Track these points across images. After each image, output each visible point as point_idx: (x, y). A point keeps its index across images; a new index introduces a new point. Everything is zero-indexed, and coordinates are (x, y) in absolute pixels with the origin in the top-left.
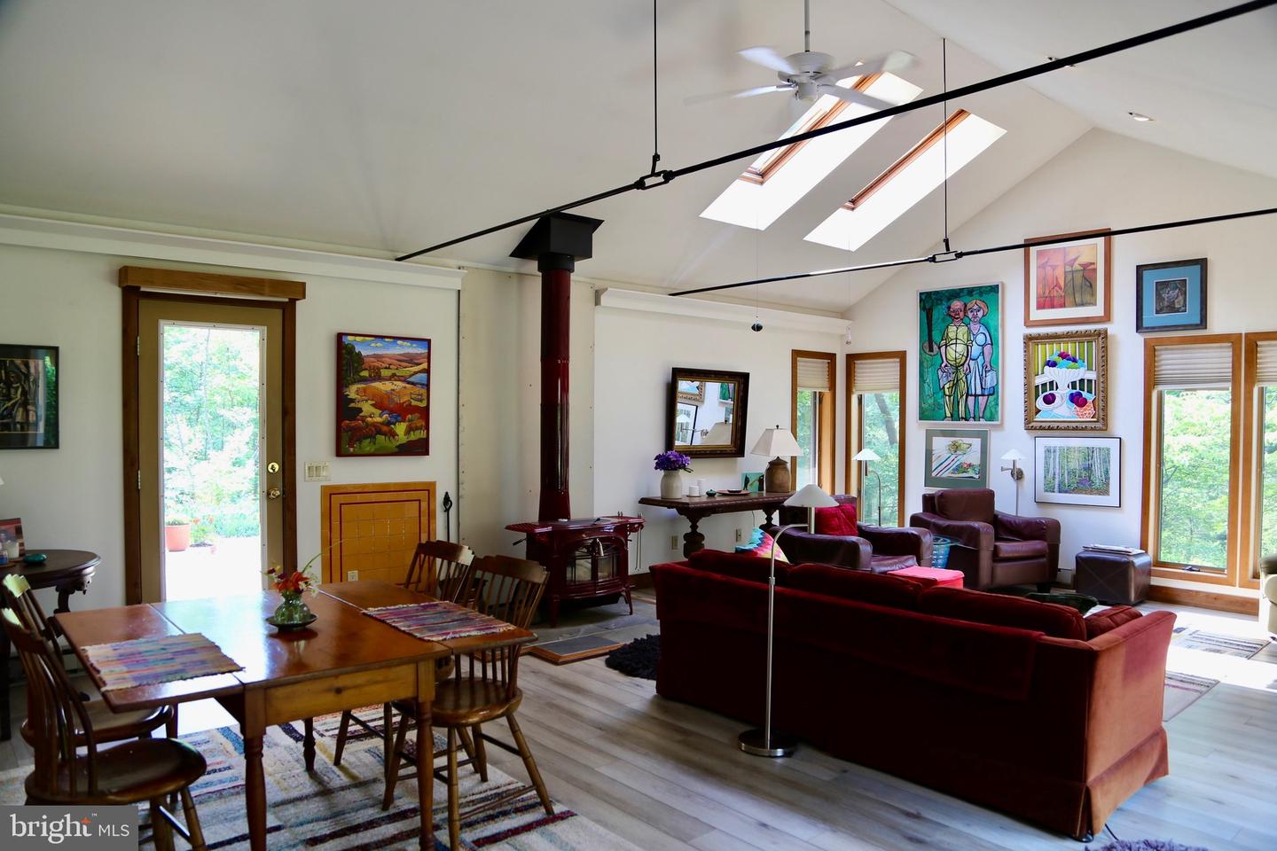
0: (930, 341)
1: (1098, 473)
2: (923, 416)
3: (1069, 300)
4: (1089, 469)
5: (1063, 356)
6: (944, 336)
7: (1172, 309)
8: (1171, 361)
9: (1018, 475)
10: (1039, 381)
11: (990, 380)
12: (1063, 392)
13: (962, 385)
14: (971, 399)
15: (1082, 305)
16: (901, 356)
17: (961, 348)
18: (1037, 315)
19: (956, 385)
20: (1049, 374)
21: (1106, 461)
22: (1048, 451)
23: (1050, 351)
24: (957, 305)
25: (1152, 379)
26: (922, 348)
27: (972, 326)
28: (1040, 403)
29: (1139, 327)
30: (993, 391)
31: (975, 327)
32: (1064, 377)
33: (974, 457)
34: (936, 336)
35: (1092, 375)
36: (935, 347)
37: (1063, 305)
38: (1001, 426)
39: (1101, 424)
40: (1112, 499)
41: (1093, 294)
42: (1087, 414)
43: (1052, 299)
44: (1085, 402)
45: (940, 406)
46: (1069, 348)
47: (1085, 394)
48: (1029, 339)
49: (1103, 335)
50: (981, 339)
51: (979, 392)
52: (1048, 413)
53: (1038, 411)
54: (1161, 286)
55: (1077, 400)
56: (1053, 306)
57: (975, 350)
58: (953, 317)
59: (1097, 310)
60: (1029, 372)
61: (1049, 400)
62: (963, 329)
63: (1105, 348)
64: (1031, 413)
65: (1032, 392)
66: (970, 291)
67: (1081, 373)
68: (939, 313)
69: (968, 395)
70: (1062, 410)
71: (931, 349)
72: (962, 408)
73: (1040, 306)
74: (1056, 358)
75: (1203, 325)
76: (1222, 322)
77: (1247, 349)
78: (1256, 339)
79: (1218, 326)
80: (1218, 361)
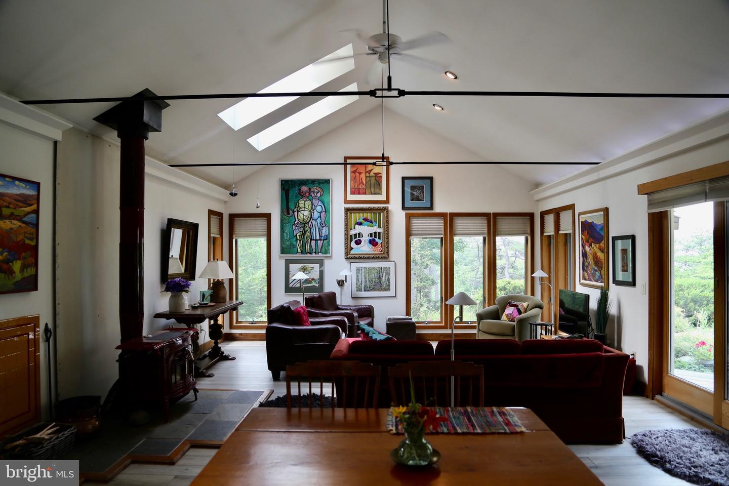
0: (287, 209)
1: (384, 280)
2: (283, 251)
3: (368, 191)
4: (380, 278)
5: (366, 220)
6: (297, 206)
7: (418, 199)
8: (417, 224)
9: (341, 283)
10: (352, 232)
11: (324, 231)
12: (365, 239)
13: (308, 234)
14: (313, 243)
15: (375, 194)
16: (268, 216)
17: (307, 213)
18: (351, 197)
19: (304, 234)
20: (358, 229)
21: (388, 274)
22: (358, 270)
23: (359, 217)
24: (304, 188)
25: (409, 233)
26: (282, 212)
27: (314, 201)
28: (353, 244)
29: (404, 208)
30: (327, 238)
31: (315, 202)
32: (366, 231)
33: (316, 275)
34: (292, 206)
35: (381, 230)
36: (291, 212)
37: (365, 193)
38: (330, 257)
39: (385, 256)
40: (391, 293)
41: (380, 189)
42: (378, 250)
43: (359, 189)
44: (377, 243)
45: (294, 246)
46: (369, 216)
47: (377, 240)
48: (347, 210)
49: (386, 210)
50: (319, 208)
51: (318, 238)
52: (357, 250)
53: (352, 249)
54: (413, 188)
55: (373, 243)
56: (359, 194)
57: (316, 215)
58: (302, 195)
59: (383, 197)
60: (347, 228)
61: (358, 243)
62: (308, 203)
63: (388, 216)
64: (348, 249)
65: (349, 238)
66: (313, 182)
67: (375, 229)
68: (293, 193)
69: (311, 240)
70: (365, 248)
71: (288, 213)
72: (307, 247)
73: (352, 193)
74: (361, 220)
75: (431, 208)
76: (440, 207)
77: (450, 219)
78: (454, 215)
79: (438, 209)
80: (437, 225)
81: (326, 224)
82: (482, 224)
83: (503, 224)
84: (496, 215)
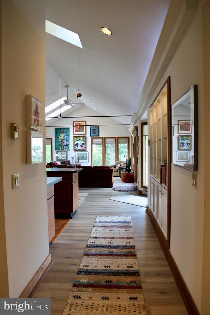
0: (57, 137)
1: (85, 157)
2: (56, 149)
3: (80, 131)
4: (84, 156)
5: (79, 139)
6: (60, 135)
7: (95, 133)
8: (94, 140)
9: (73, 158)
10: (76, 143)
11: (68, 143)
12: (79, 145)
13: (63, 144)
14: (64, 146)
15: (82, 132)
16: (51, 139)
17: (62, 138)
18: (75, 133)
19: (62, 144)
20: (77, 142)
21: (86, 155)
22: (77, 154)
23: (78, 139)
24: (62, 130)
25: (92, 143)
26: (55, 137)
27: (64, 134)
28: (76, 147)
29: (90, 136)
30: (68, 145)
31: (65, 134)
32: (79, 143)
33: (65, 155)
34: (58, 135)
35: (84, 142)
36: (58, 138)
37: (79, 132)
38: (69, 150)
39: (85, 150)
40: (87, 161)
41: (84, 130)
42: (83, 148)
43: (77, 131)
44: (83, 146)
45: (59, 147)
46: (80, 138)
47: (83, 145)
48: (74, 137)
49: (85, 136)
50: (66, 136)
51: (66, 145)
52: (77, 148)
53: (76, 148)
54: (93, 130)
55: (82, 146)
56: (77, 132)
57: (65, 138)
58: (61, 132)
59: (84, 133)
60: (74, 142)
61: (77, 146)
62: (63, 135)
63: (86, 139)
64: (74, 148)
65: (75, 145)
66: (64, 128)
67: (82, 142)
68: (58, 132)
69: (64, 145)
70: (79, 148)
71: (57, 138)
72: (63, 147)
73: (75, 132)
74: (78, 140)
75: (99, 136)
76: (101, 135)
77: (104, 139)
78: (105, 138)
79: (101, 136)
80: (100, 141)
81: (68, 141)
82: (114, 140)
83: (120, 140)
84: (118, 138)
